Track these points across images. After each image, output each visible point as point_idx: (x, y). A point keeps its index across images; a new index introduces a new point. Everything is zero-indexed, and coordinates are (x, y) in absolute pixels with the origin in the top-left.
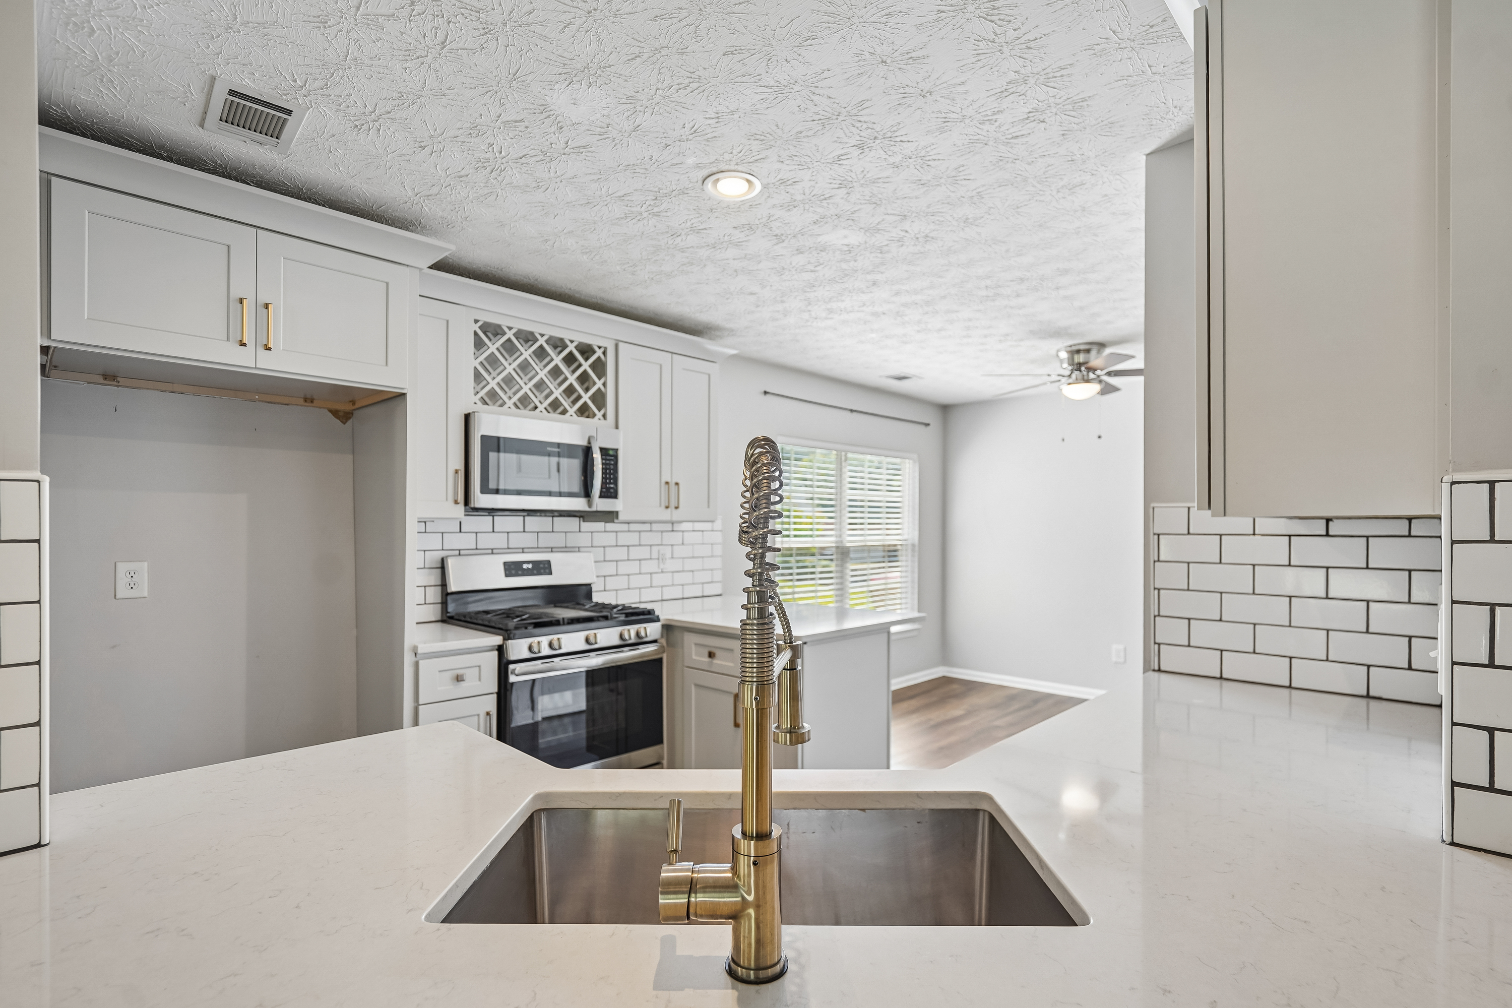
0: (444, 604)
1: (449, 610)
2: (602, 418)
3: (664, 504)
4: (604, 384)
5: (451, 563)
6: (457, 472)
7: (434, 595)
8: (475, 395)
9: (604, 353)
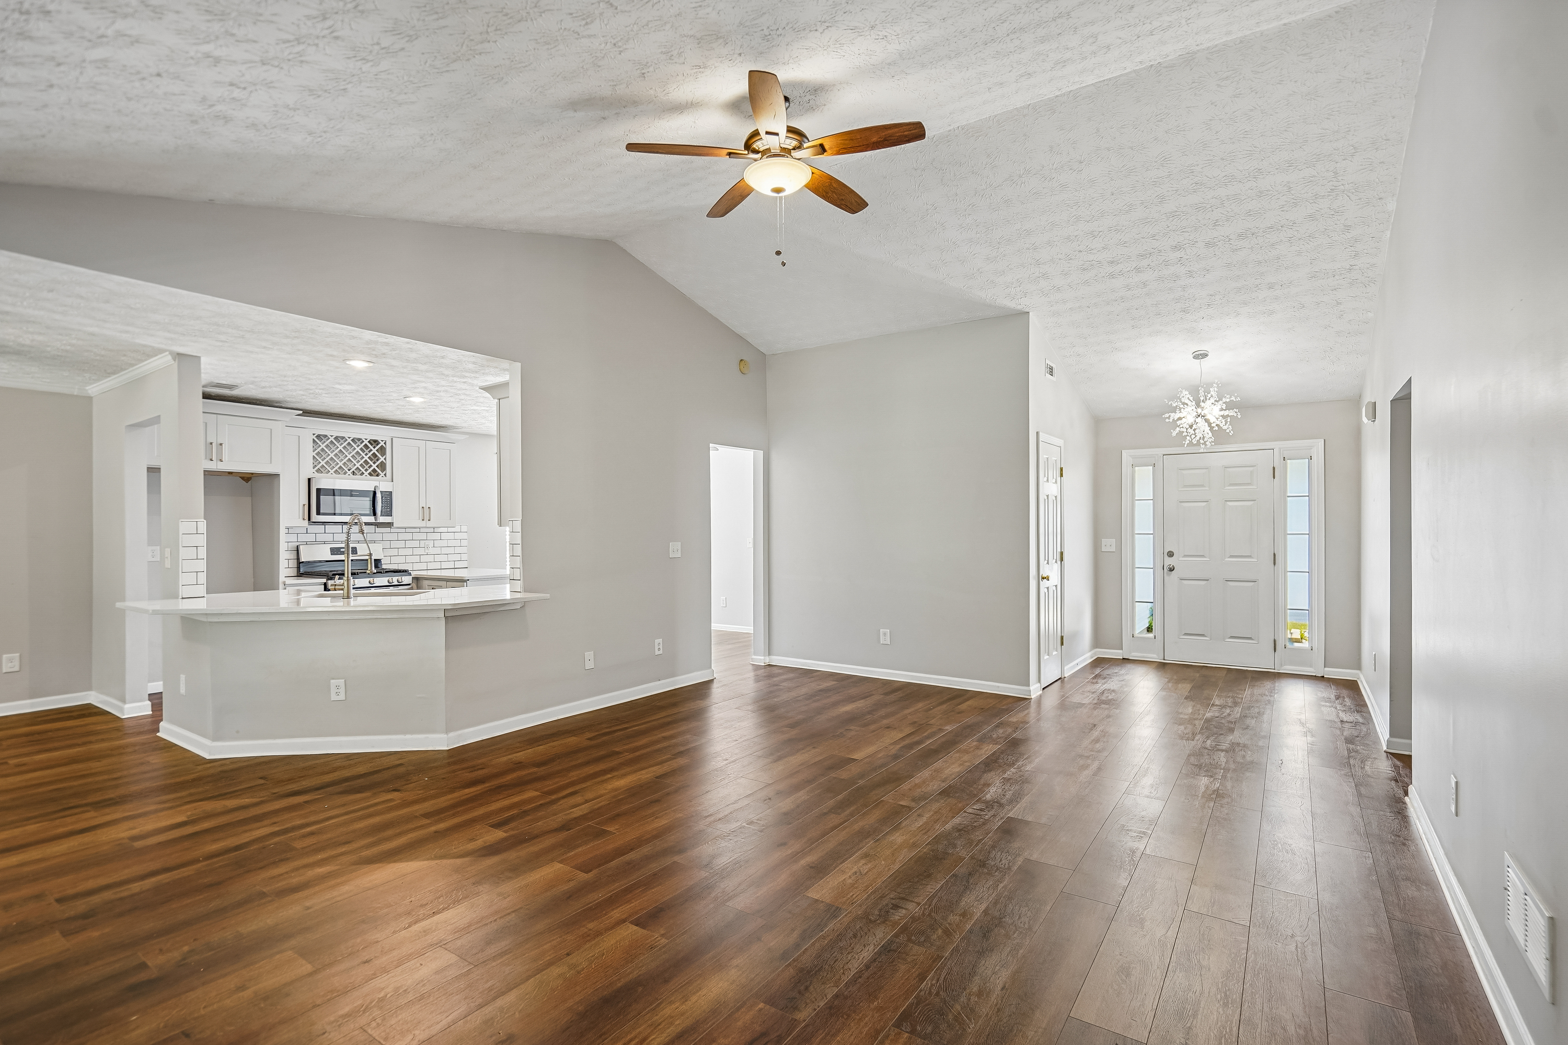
0: (298, 568)
1: (301, 571)
2: (384, 476)
3: (421, 519)
4: (385, 459)
5: (301, 548)
6: (304, 505)
7: (293, 564)
8: (314, 468)
9: (385, 443)
